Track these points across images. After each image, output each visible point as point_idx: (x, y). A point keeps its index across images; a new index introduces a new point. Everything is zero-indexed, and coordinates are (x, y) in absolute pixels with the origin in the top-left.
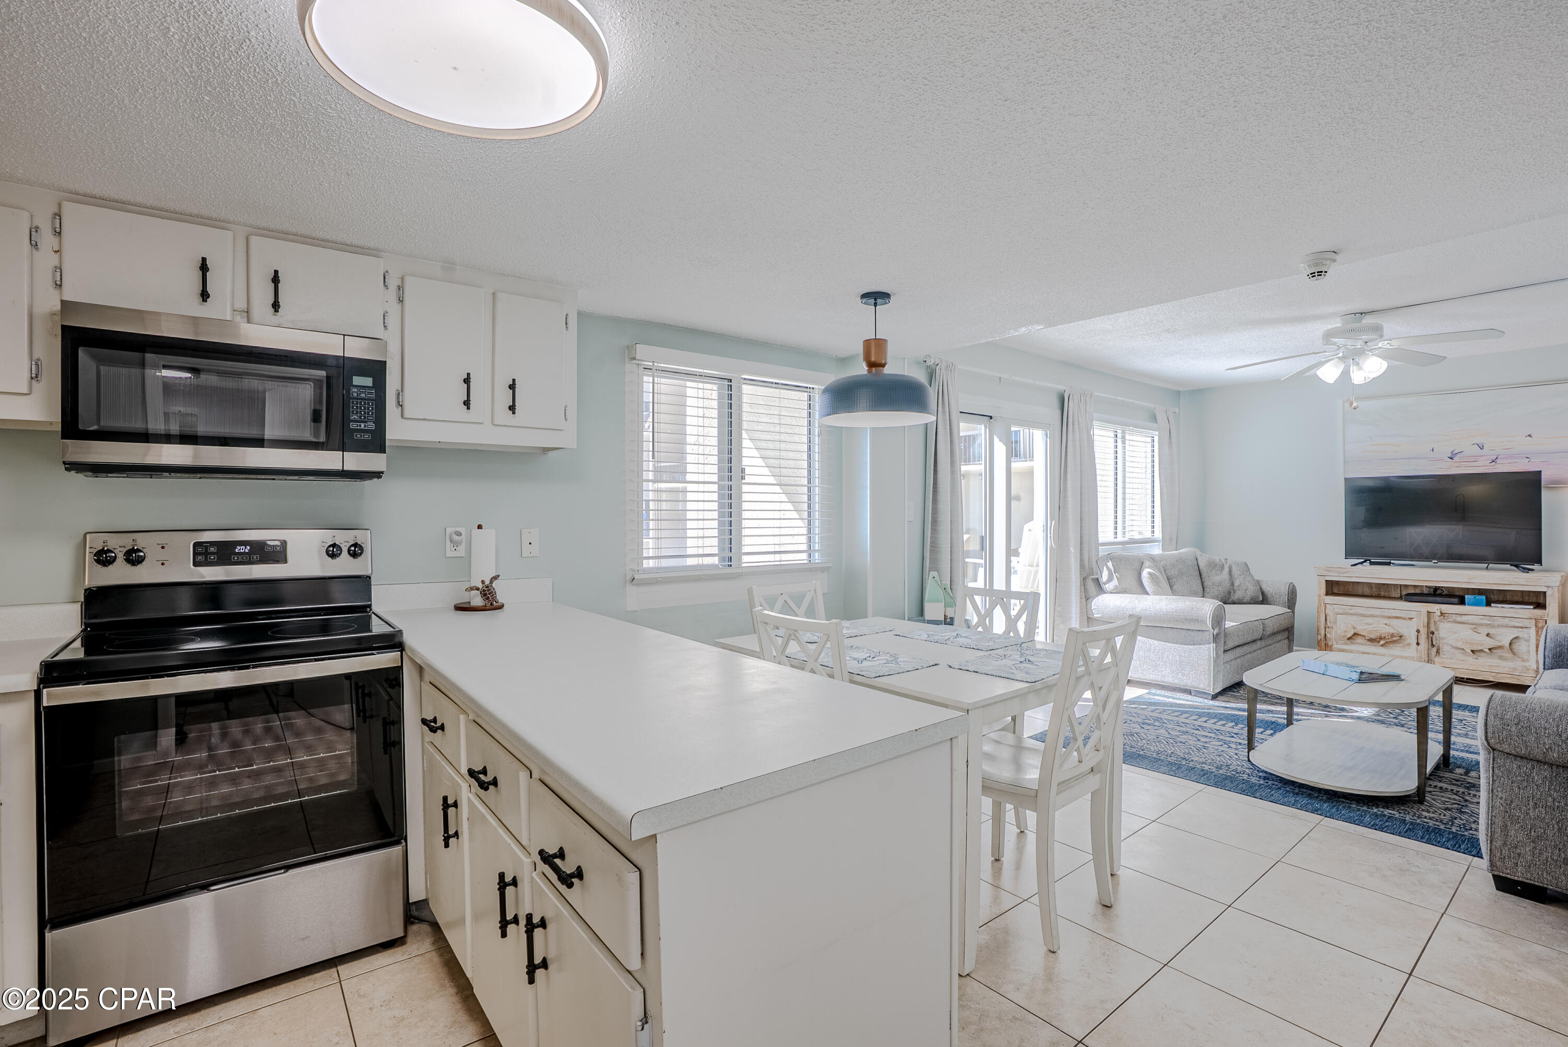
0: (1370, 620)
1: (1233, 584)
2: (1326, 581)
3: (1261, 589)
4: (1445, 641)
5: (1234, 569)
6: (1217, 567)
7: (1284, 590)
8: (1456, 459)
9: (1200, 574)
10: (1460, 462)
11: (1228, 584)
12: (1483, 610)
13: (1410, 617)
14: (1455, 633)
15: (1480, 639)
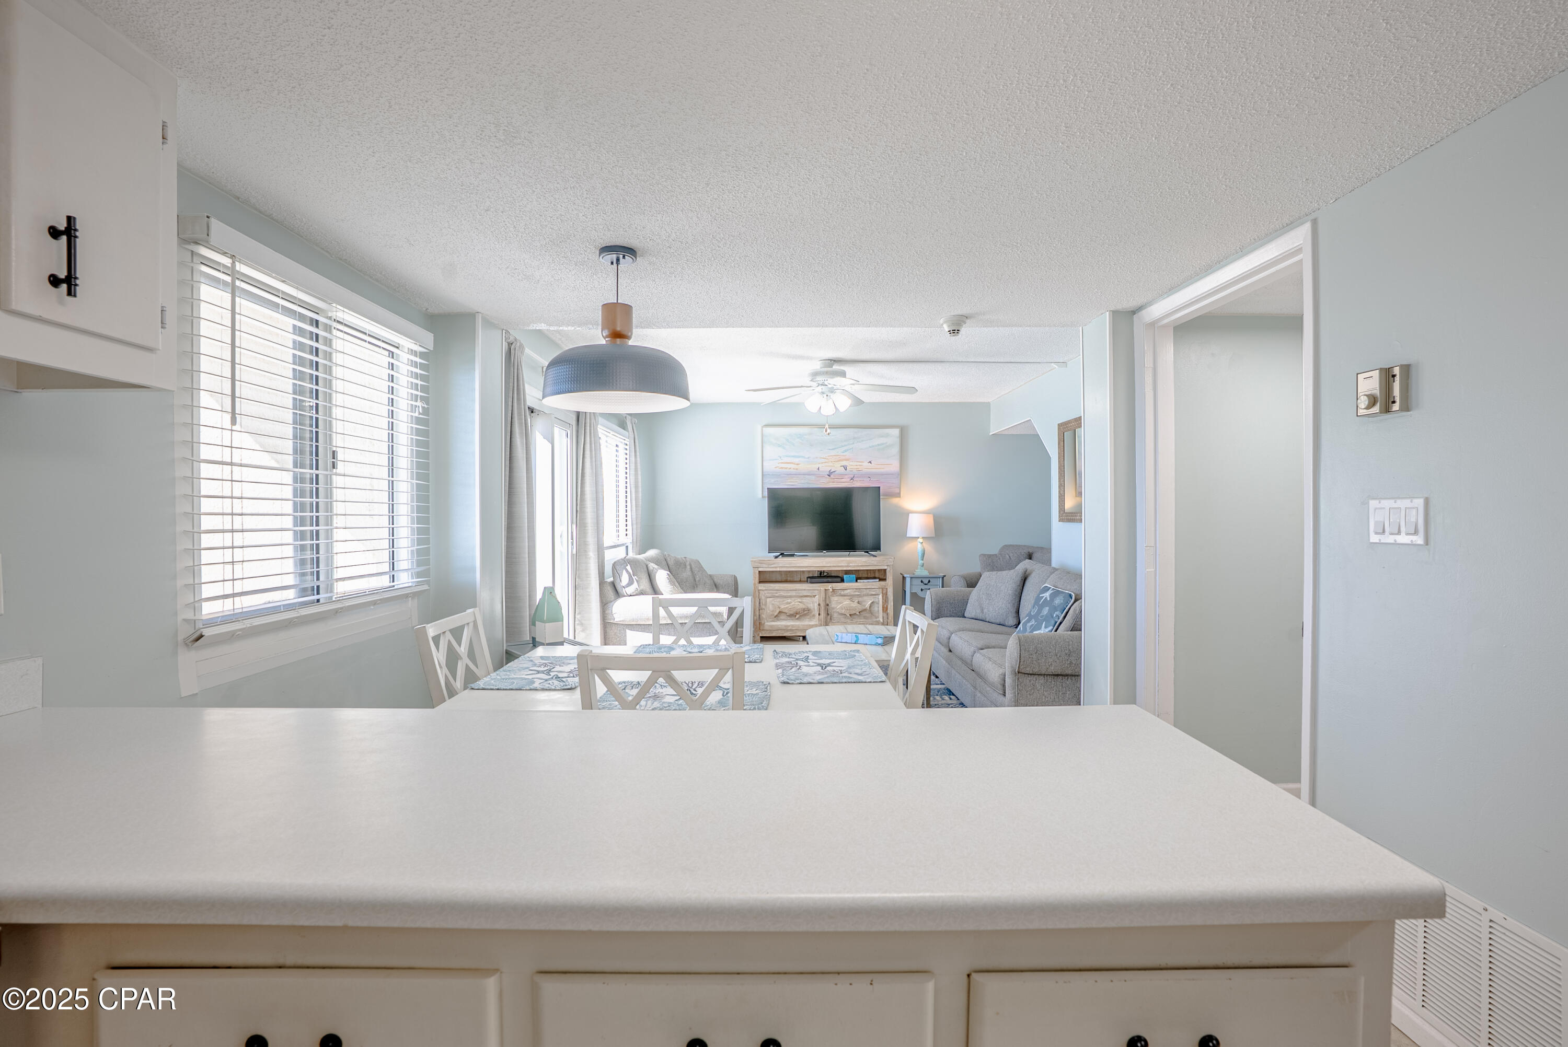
0: (789, 600)
1: (695, 581)
2: (759, 572)
3: (714, 581)
4: (835, 610)
5: (694, 566)
6: (681, 565)
7: (731, 582)
8: (832, 476)
10: (834, 479)
11: (692, 580)
12: (855, 585)
13: (814, 595)
14: (840, 603)
15: (854, 606)
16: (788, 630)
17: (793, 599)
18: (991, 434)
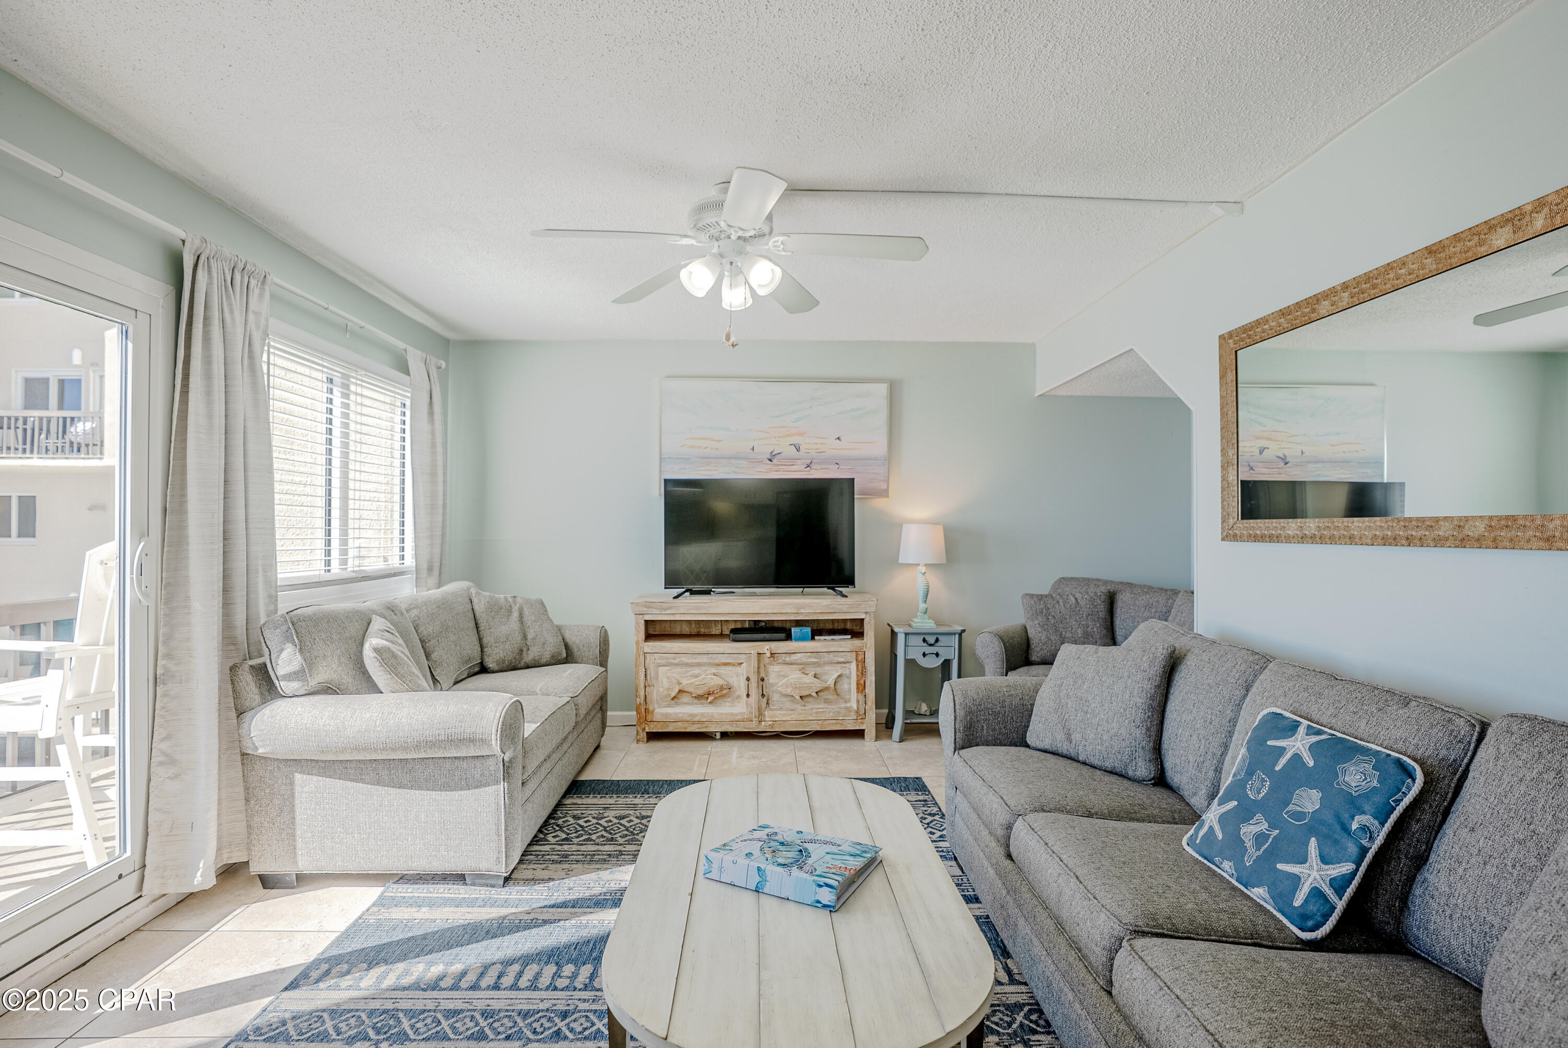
0: (696, 671)
1: (525, 637)
2: (646, 622)
3: (563, 639)
4: (774, 688)
5: (526, 612)
6: (500, 610)
7: (595, 639)
9: (476, 624)
10: (778, 465)
11: (518, 637)
12: (810, 645)
13: (739, 662)
14: (785, 676)
15: (808, 681)
16: (694, 723)
17: (704, 668)
18: (1036, 395)
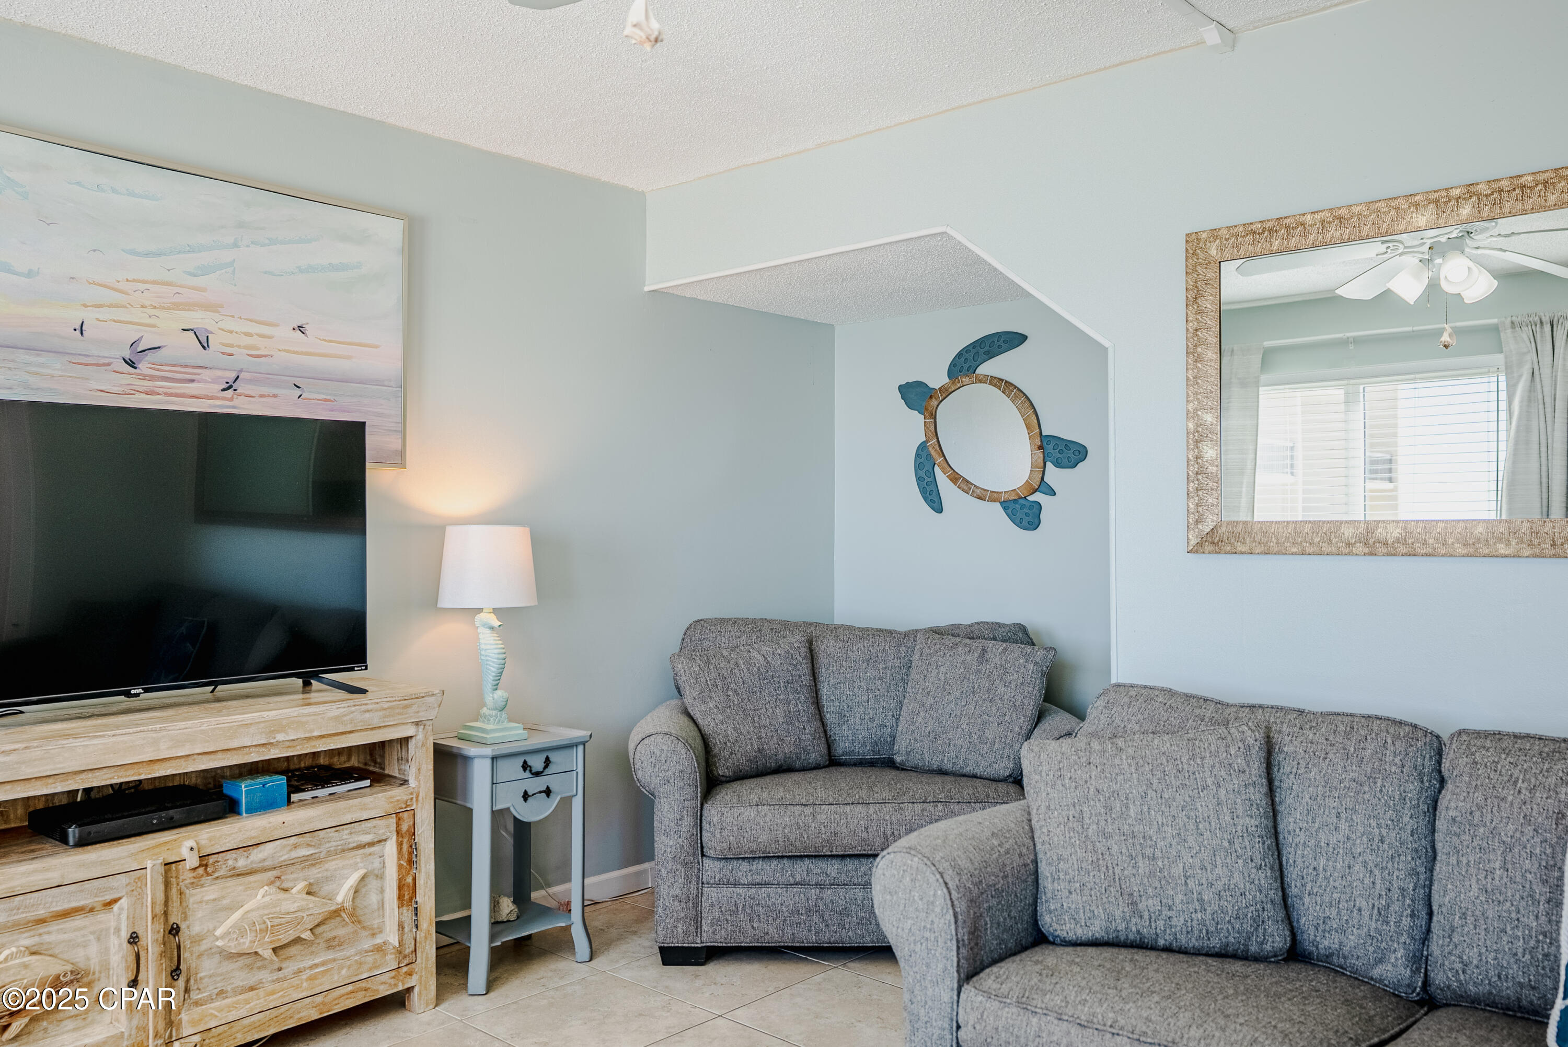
13: (108, 898)
15: (293, 907)
18: (646, 289)
